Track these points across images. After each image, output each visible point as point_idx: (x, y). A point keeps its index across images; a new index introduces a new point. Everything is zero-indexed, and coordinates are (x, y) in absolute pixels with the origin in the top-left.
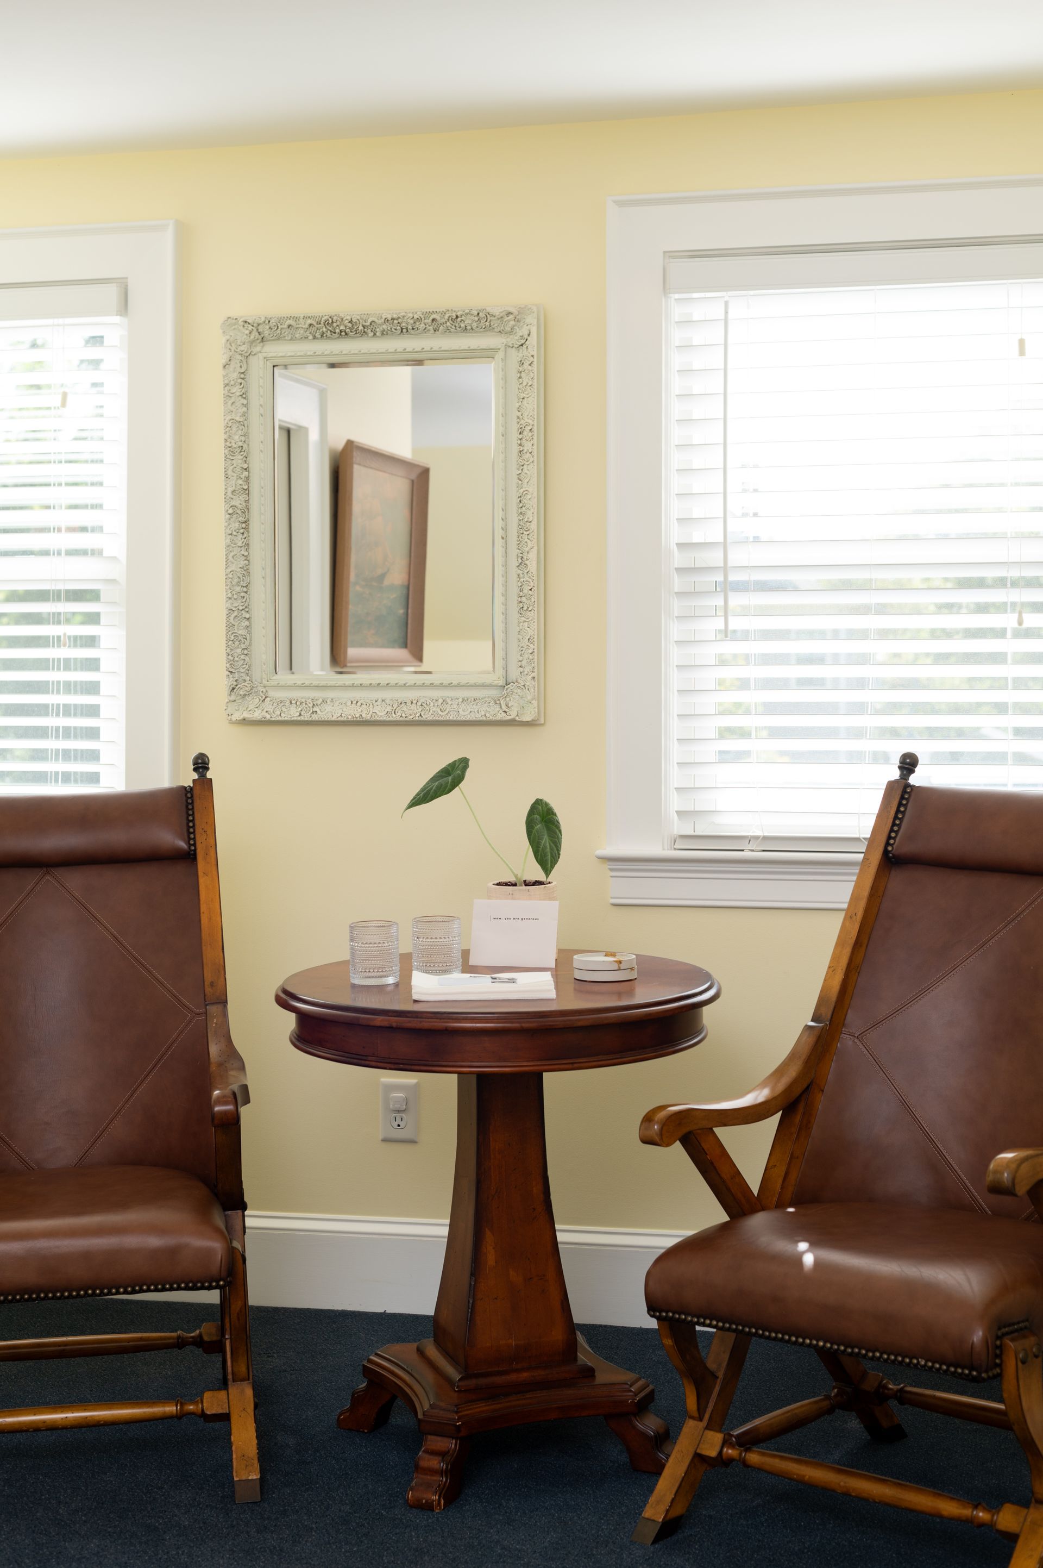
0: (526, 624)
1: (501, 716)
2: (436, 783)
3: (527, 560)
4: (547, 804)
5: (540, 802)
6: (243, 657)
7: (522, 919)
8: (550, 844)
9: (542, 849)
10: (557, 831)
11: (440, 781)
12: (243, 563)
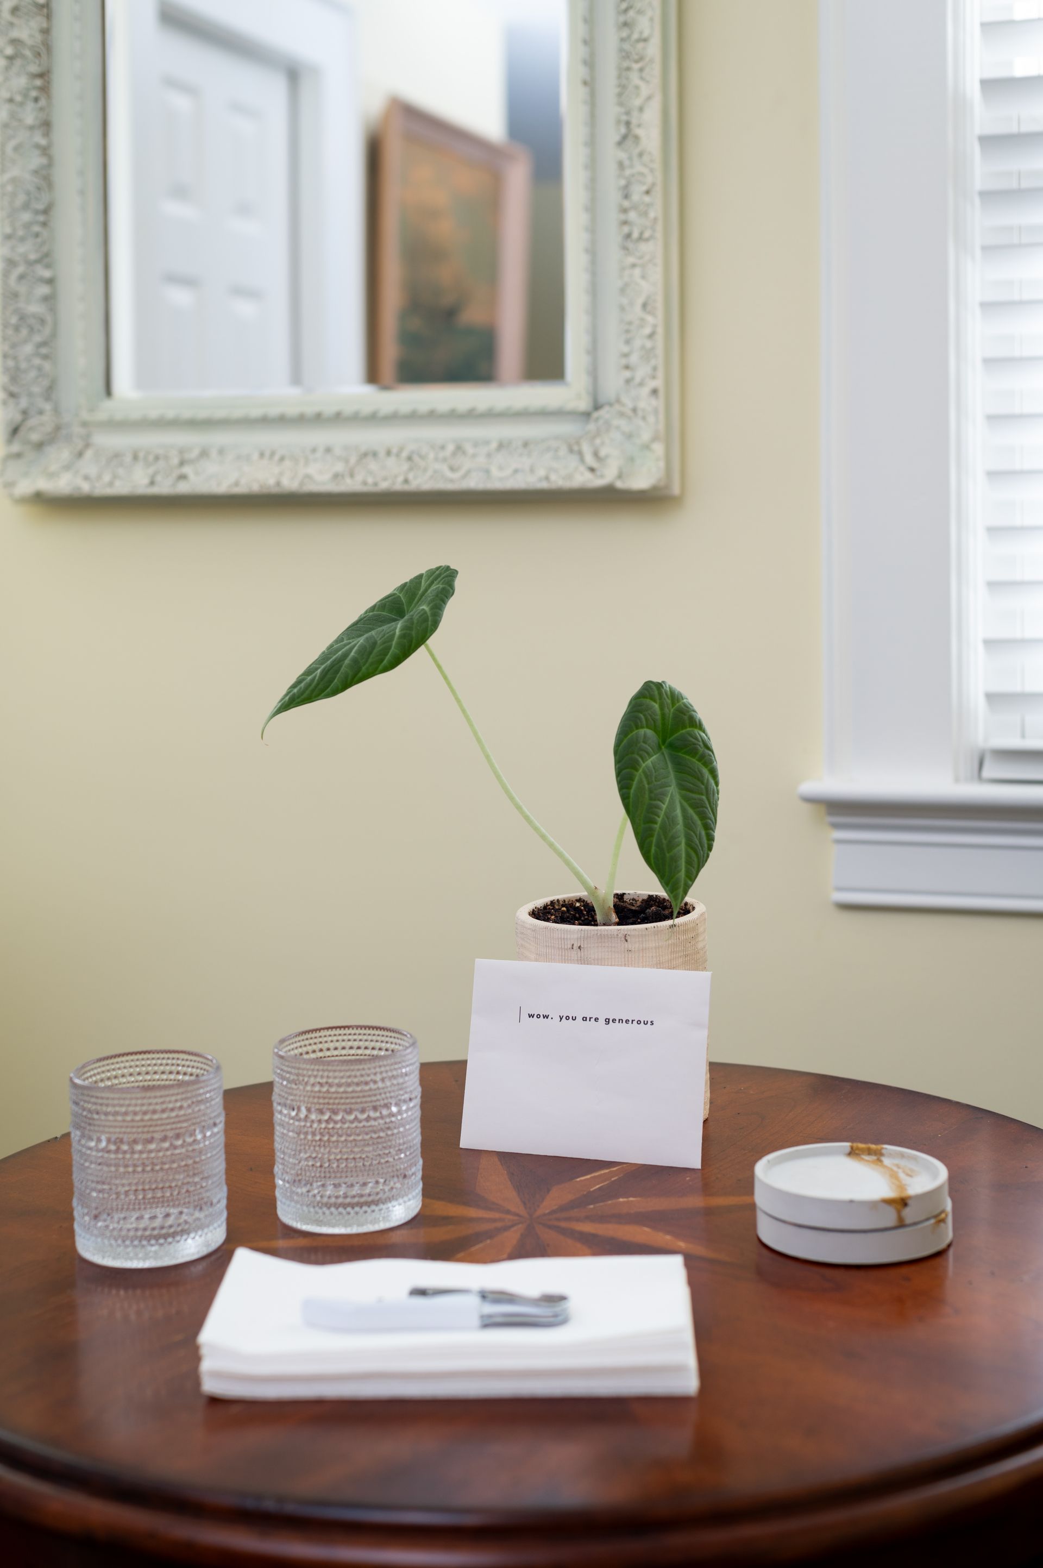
0: (637, 272)
1: (582, 479)
2: (361, 640)
3: (639, 126)
4: (675, 697)
5: (656, 693)
6: (37, 361)
7: (607, 1021)
8: (684, 810)
9: (661, 828)
10: (705, 772)
11: (373, 633)
12: (37, 161)
